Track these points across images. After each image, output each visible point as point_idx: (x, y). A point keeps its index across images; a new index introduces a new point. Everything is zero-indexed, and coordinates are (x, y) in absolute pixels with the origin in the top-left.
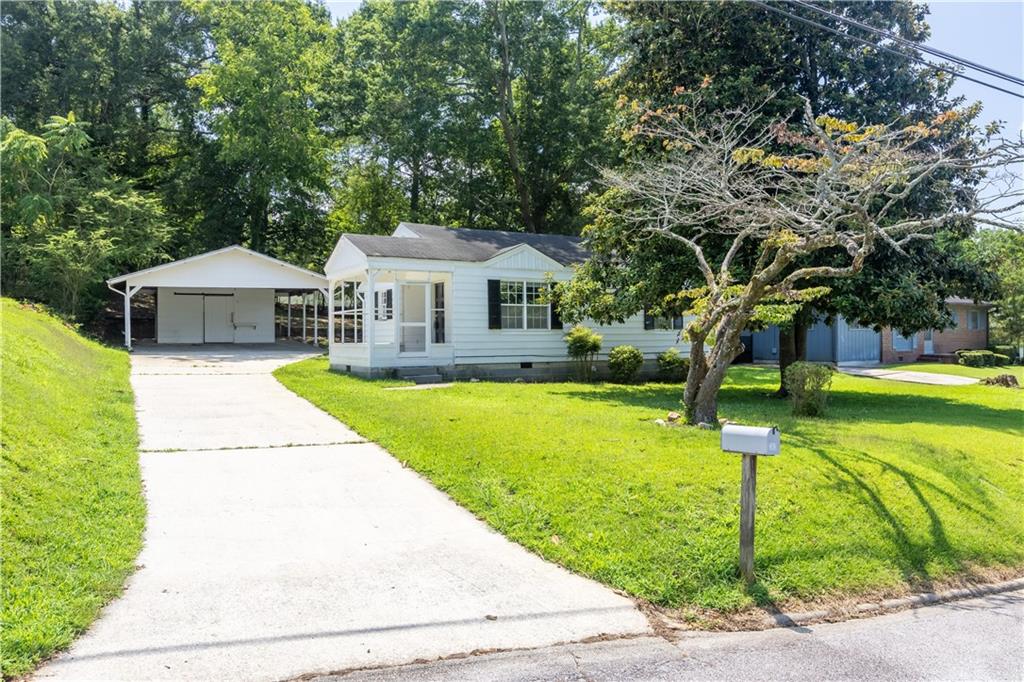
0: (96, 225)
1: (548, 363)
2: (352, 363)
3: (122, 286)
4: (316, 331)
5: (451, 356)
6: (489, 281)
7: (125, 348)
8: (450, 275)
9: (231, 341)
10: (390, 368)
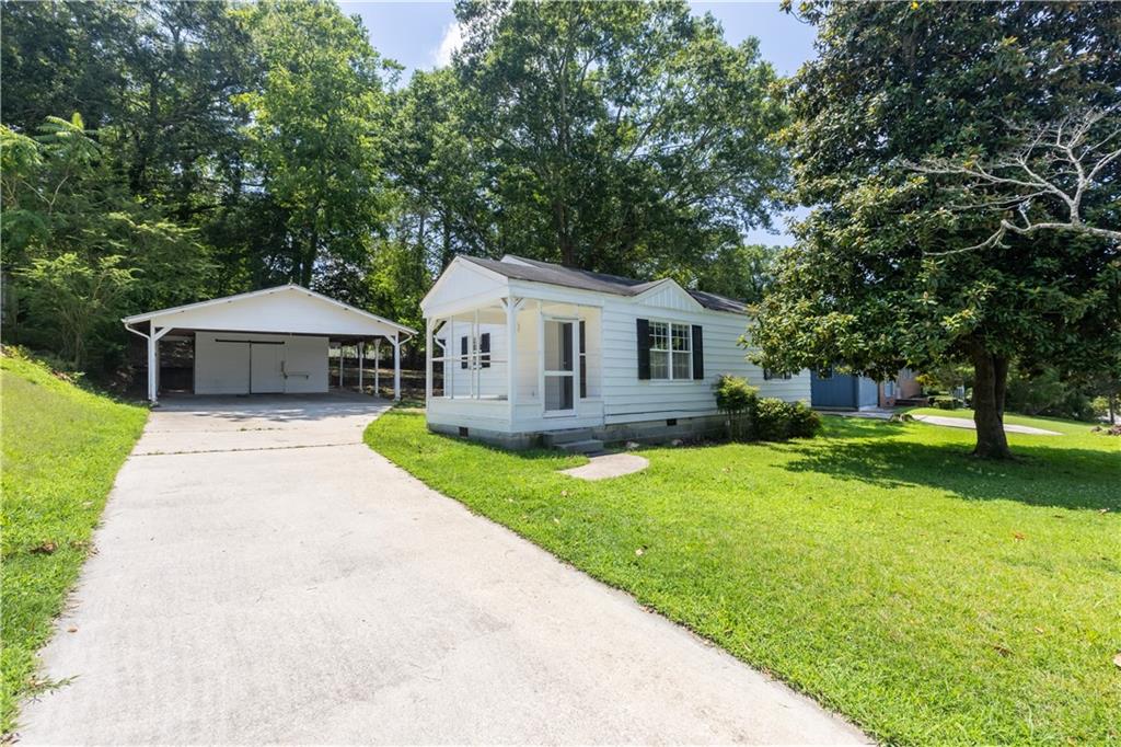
0: (110, 252)
1: (690, 418)
2: (471, 425)
3: (145, 327)
4: (377, 380)
5: (600, 413)
6: (638, 320)
7: (147, 403)
8: (599, 310)
9: (281, 391)
10: (535, 433)
